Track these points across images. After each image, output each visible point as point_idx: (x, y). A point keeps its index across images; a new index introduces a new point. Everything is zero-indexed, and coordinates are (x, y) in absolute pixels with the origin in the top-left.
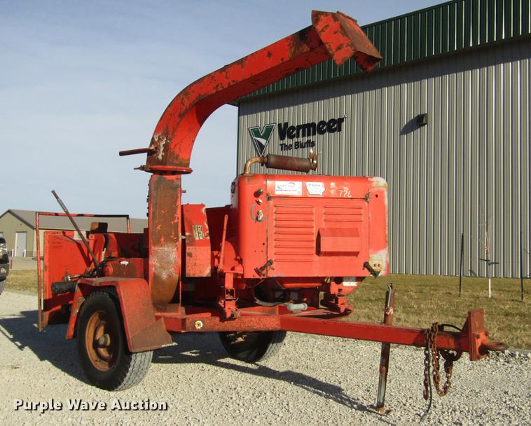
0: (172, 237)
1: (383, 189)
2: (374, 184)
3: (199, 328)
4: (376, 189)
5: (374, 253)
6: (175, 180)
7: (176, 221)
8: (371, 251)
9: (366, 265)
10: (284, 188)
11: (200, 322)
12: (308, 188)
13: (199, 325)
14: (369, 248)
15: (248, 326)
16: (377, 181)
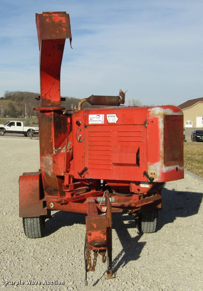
0: (50, 150)
1: (157, 116)
2: (151, 114)
3: (52, 207)
4: (152, 117)
5: (151, 165)
6: (50, 116)
7: (51, 141)
8: (149, 163)
9: (145, 174)
10: (94, 119)
11: (52, 203)
12: (108, 118)
13: (52, 205)
14: (147, 161)
15: (73, 209)
16: (153, 111)
